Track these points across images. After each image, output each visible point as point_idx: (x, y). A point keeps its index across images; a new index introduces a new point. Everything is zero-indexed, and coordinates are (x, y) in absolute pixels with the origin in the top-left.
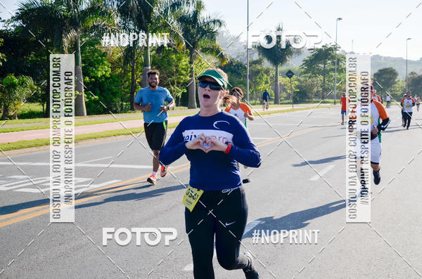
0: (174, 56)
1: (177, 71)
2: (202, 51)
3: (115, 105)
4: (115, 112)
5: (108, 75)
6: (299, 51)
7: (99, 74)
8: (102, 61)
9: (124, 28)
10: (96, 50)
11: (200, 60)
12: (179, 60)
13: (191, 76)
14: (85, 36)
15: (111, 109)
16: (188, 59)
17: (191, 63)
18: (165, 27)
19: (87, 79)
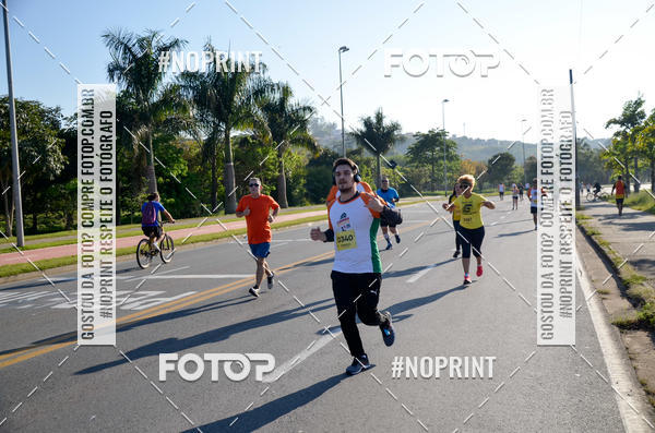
0: (260, 150)
2: (292, 142)
3: (194, 209)
4: (195, 216)
5: (184, 174)
6: (403, 139)
7: (175, 174)
8: (177, 158)
9: (202, 120)
10: (170, 147)
11: (290, 153)
12: (266, 153)
13: (280, 171)
14: (157, 131)
15: (189, 212)
16: (276, 152)
17: (279, 156)
18: (249, 115)
19: (161, 179)
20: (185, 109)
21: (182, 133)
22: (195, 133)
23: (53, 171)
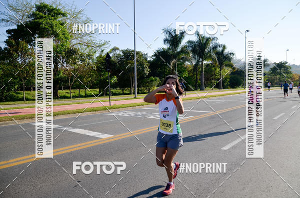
1: (215, 74)
5: (187, 76)
7: (184, 76)
10: (183, 67)
11: (224, 70)
12: (216, 70)
14: (179, 61)
16: (219, 69)
17: (220, 71)
18: (210, 56)
20: (188, 53)
21: (187, 62)
22: (192, 62)
23: (146, 74)
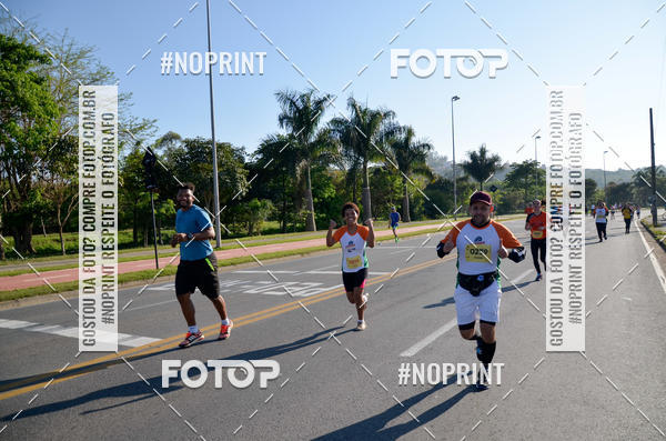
0: (389, 178)
1: (392, 189)
2: (414, 172)
5: (333, 196)
7: (326, 196)
8: (328, 184)
9: (346, 155)
12: (394, 180)
13: (405, 194)
14: (314, 164)
19: (316, 200)
20: (334, 146)
22: (342, 165)
